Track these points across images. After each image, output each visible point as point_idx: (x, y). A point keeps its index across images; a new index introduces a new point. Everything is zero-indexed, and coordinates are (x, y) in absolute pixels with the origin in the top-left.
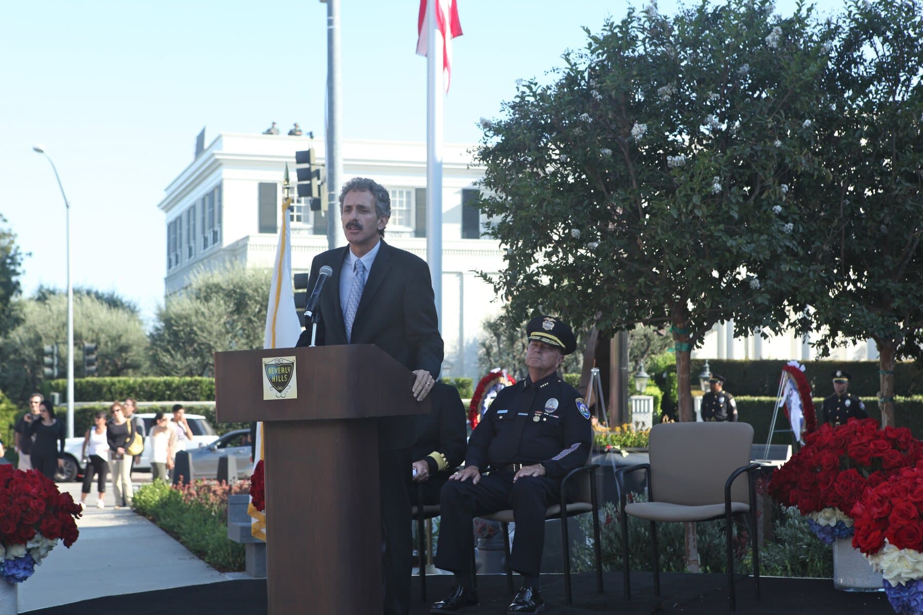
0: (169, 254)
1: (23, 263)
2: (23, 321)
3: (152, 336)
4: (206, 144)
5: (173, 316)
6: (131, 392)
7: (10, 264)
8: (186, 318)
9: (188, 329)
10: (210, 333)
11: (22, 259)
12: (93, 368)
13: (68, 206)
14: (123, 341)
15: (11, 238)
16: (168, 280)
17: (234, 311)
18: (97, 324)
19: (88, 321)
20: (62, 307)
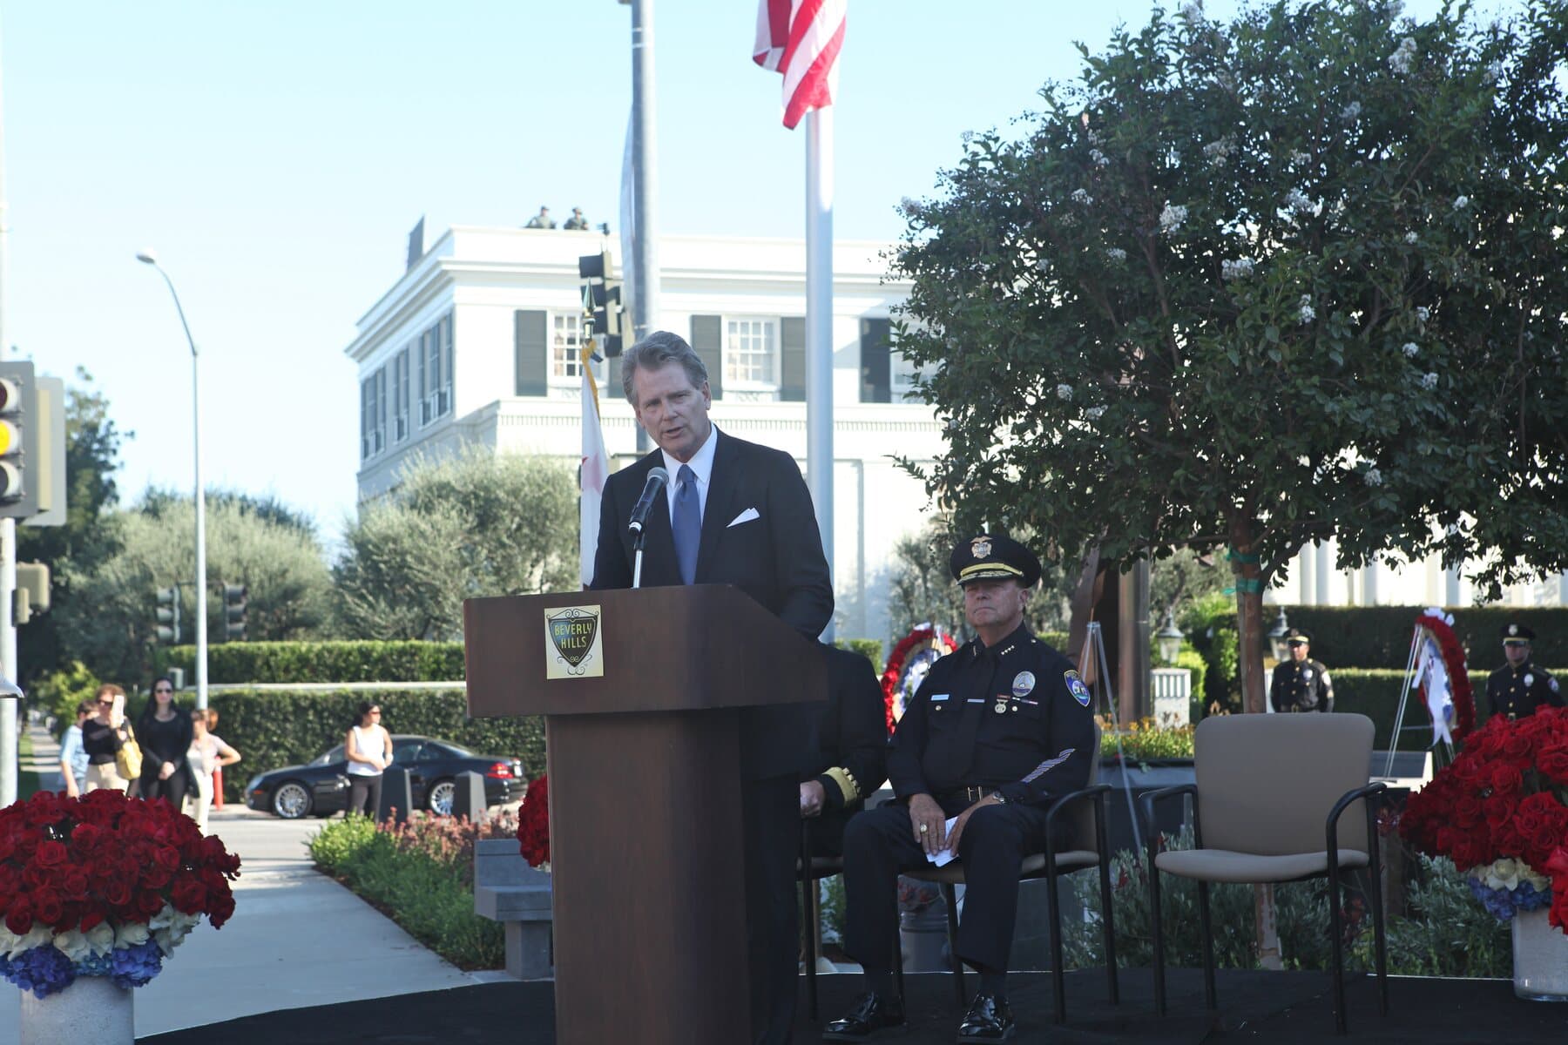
0: (364, 433)
1: (120, 450)
2: (122, 547)
3: (337, 570)
4: (426, 247)
5: (371, 536)
6: (303, 667)
7: (98, 451)
8: (395, 541)
9: (397, 559)
10: (436, 567)
11: (118, 443)
12: (241, 626)
13: (195, 354)
14: (290, 578)
15: (101, 408)
16: (362, 476)
17: (475, 528)
18: (246, 552)
19: (232, 546)
20: (187, 523)
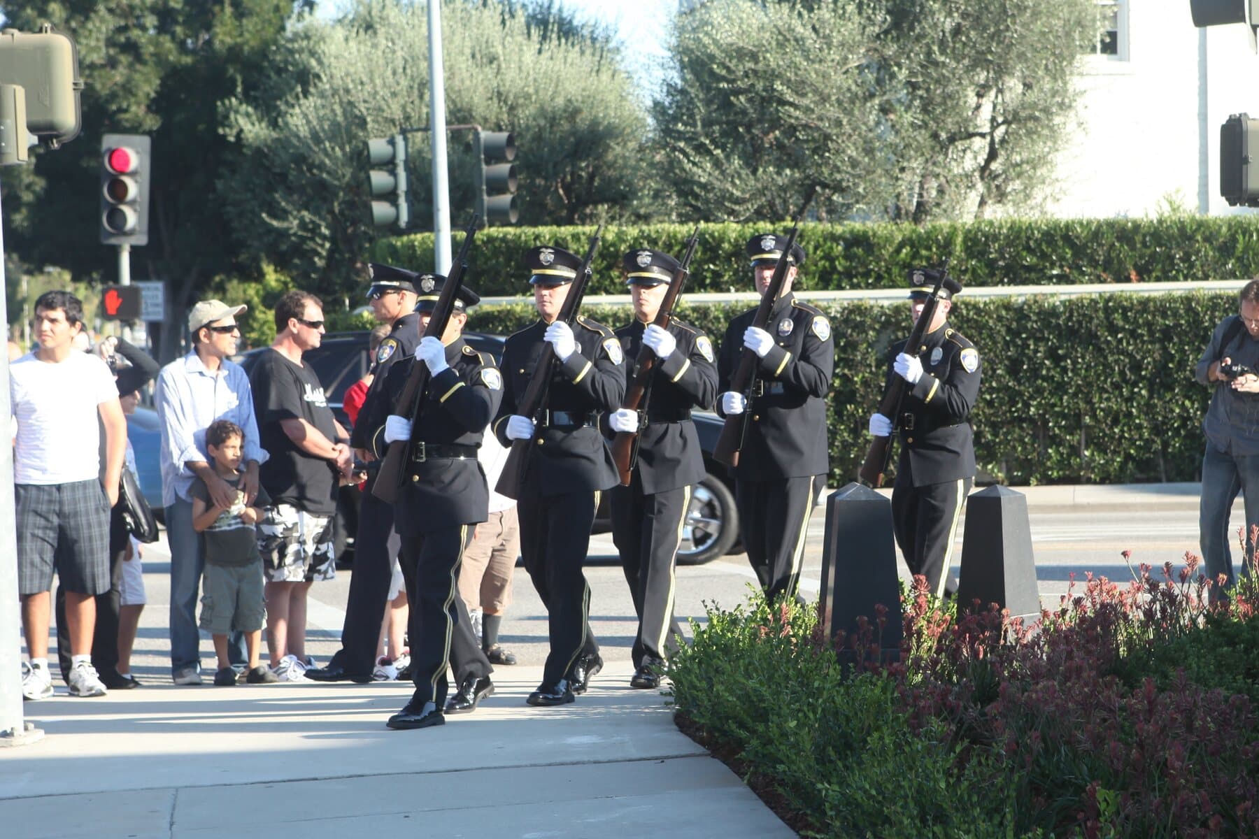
3: (658, 109)
5: (712, 49)
6: (609, 267)
8: (754, 57)
9: (760, 86)
10: (824, 99)
12: (506, 199)
14: (583, 121)
17: (886, 32)
18: (513, 80)
19: (490, 71)
20: (416, 37)
